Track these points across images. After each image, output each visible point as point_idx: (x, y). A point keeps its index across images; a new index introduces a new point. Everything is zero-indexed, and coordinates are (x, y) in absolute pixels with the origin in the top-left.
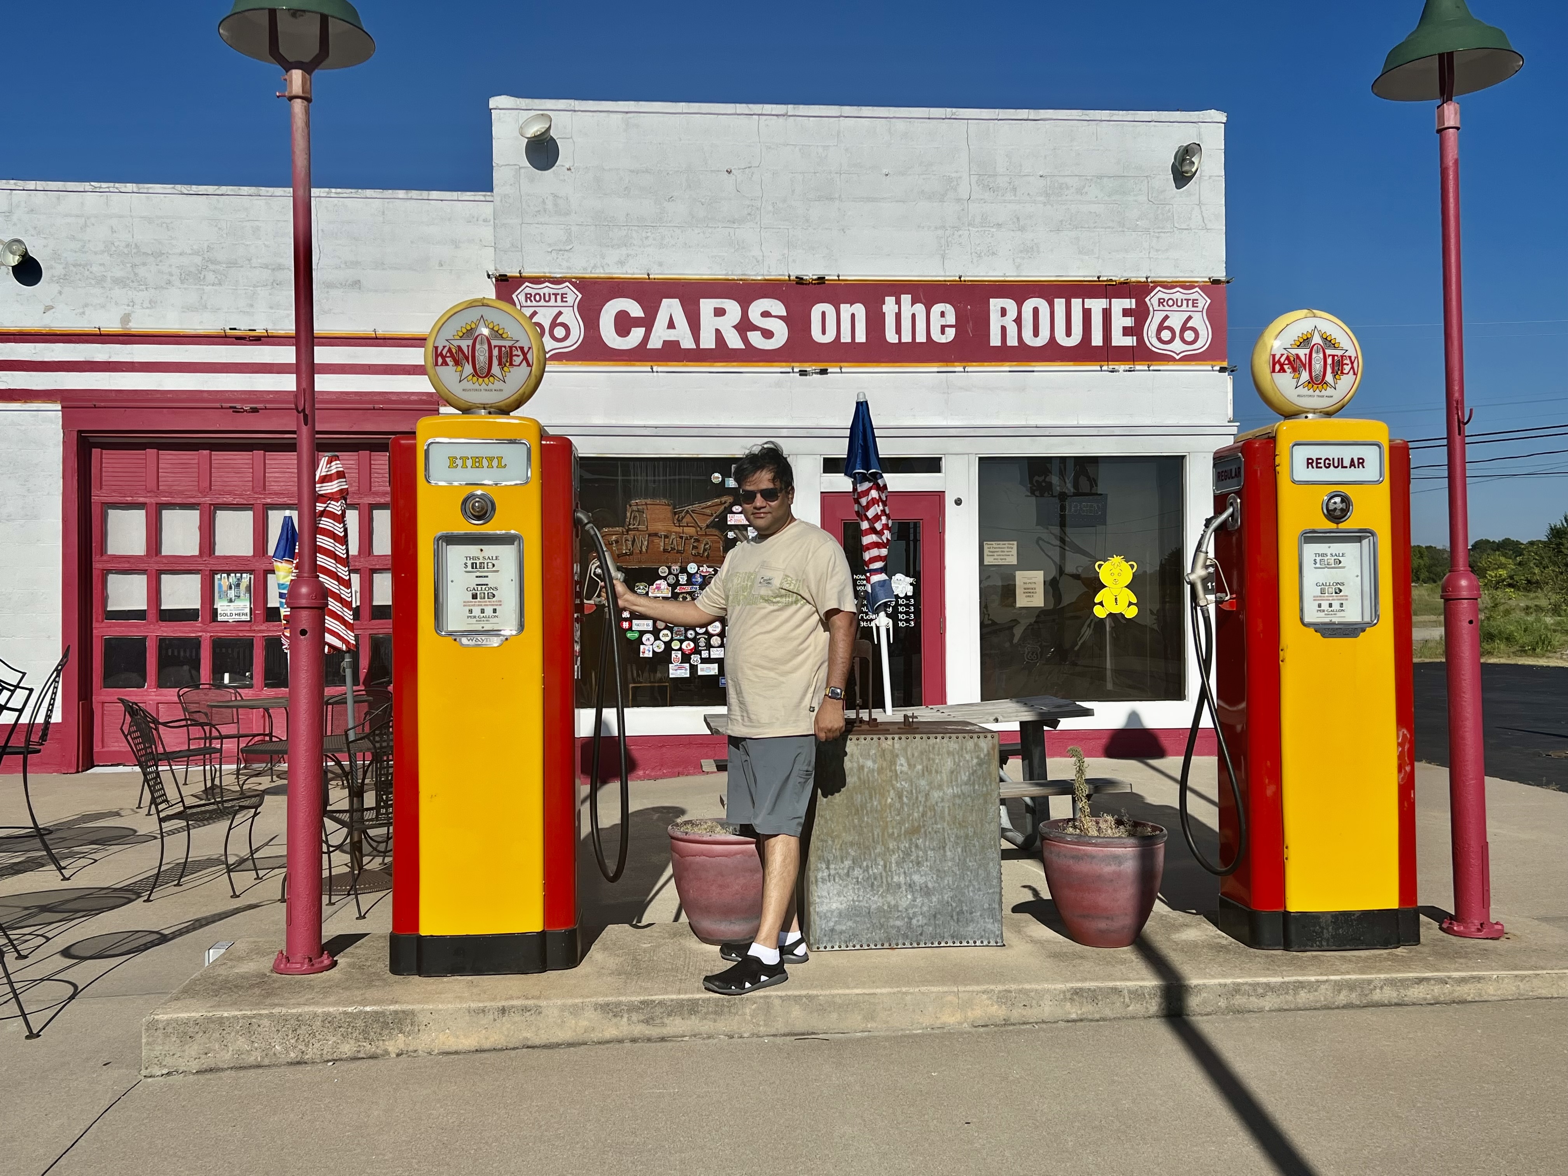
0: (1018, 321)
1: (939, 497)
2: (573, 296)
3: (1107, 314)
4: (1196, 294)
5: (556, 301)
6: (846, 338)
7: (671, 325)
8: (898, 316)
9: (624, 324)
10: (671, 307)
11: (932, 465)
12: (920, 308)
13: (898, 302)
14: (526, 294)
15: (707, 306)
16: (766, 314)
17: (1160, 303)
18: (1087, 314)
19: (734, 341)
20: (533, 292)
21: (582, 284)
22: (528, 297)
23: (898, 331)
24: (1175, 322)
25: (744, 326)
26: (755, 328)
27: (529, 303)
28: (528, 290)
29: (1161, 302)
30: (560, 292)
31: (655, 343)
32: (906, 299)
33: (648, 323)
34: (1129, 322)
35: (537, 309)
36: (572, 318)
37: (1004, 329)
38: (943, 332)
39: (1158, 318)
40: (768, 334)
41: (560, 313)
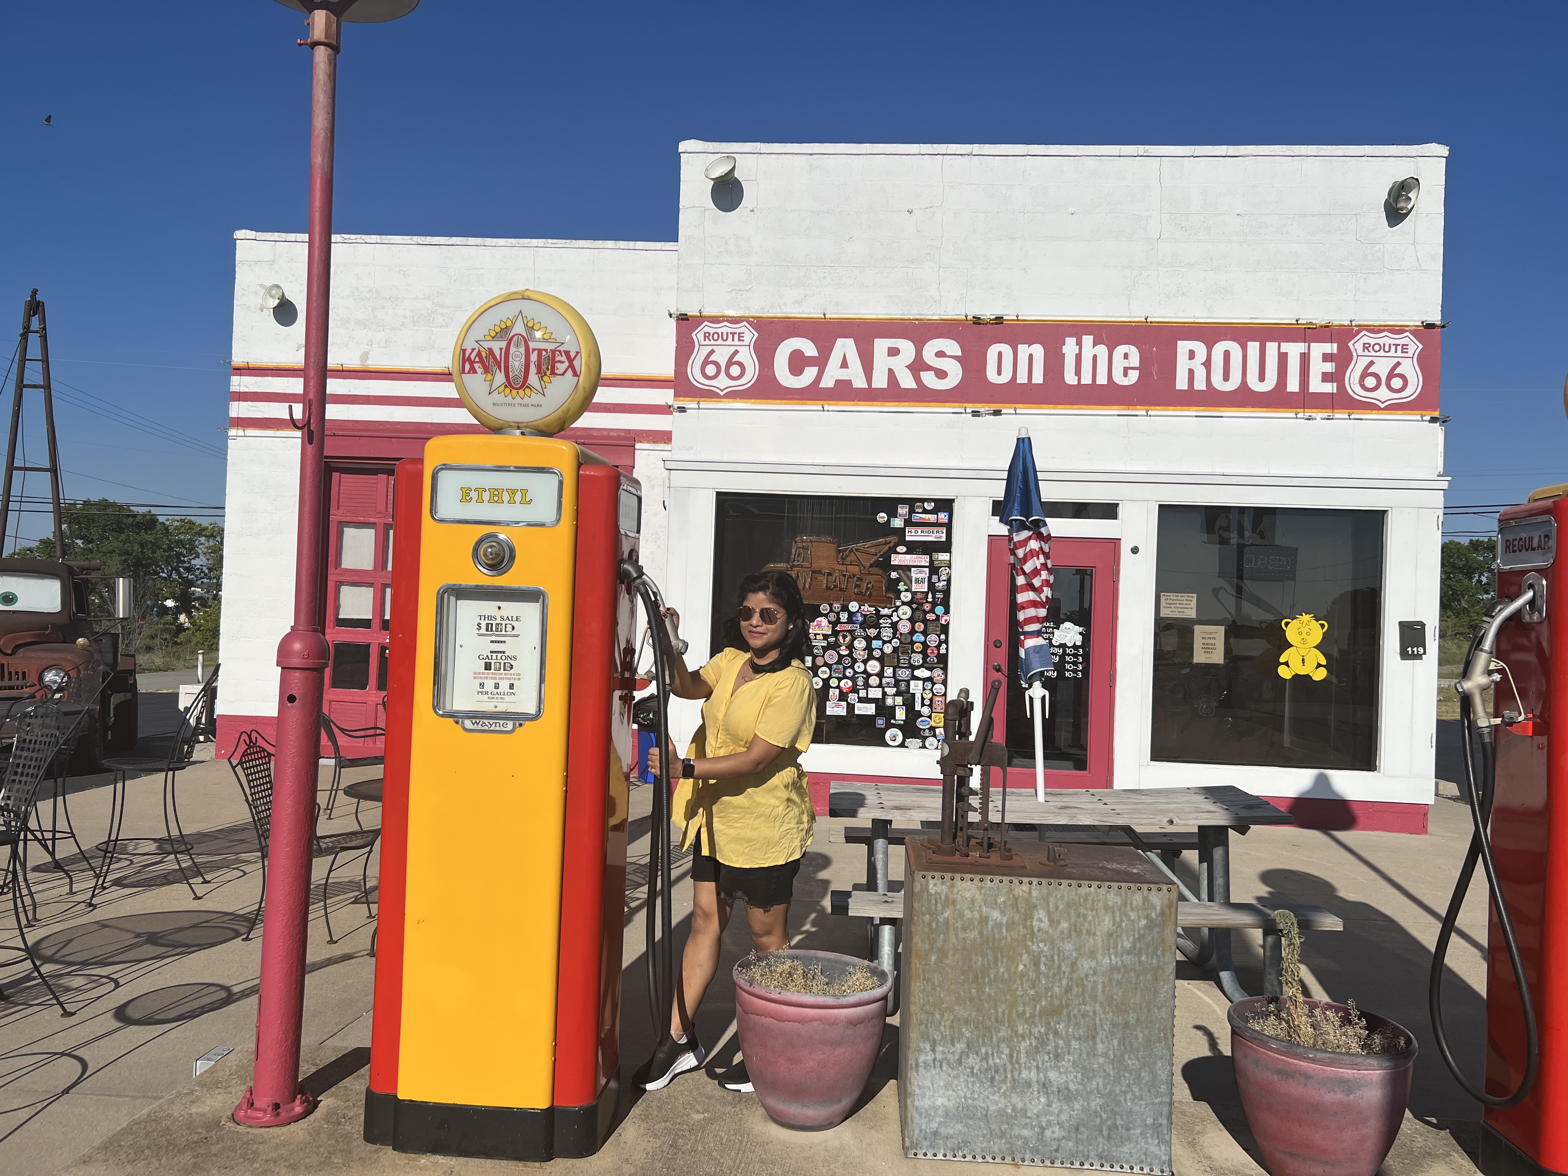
0: (1207, 364)
1: (1115, 543)
2: (750, 335)
3: (1305, 359)
4: (1407, 339)
5: (733, 340)
6: (1022, 379)
7: (844, 365)
8: (1079, 357)
9: (797, 363)
10: (845, 347)
11: (1109, 511)
12: (1102, 350)
13: (1079, 343)
14: (705, 333)
15: (881, 345)
16: (940, 354)
17: (1364, 348)
18: (1283, 358)
19: (907, 381)
20: (712, 331)
21: (759, 324)
22: (707, 336)
23: (1078, 372)
24: (1382, 368)
25: (918, 366)
26: (929, 368)
27: (707, 342)
28: (707, 329)
29: (1366, 347)
30: (737, 331)
31: (827, 382)
32: (1088, 340)
33: (821, 362)
34: (1329, 367)
35: (714, 348)
36: (747, 356)
37: (1191, 372)
38: (1125, 375)
39: (1362, 363)
40: (941, 374)
41: (736, 352)
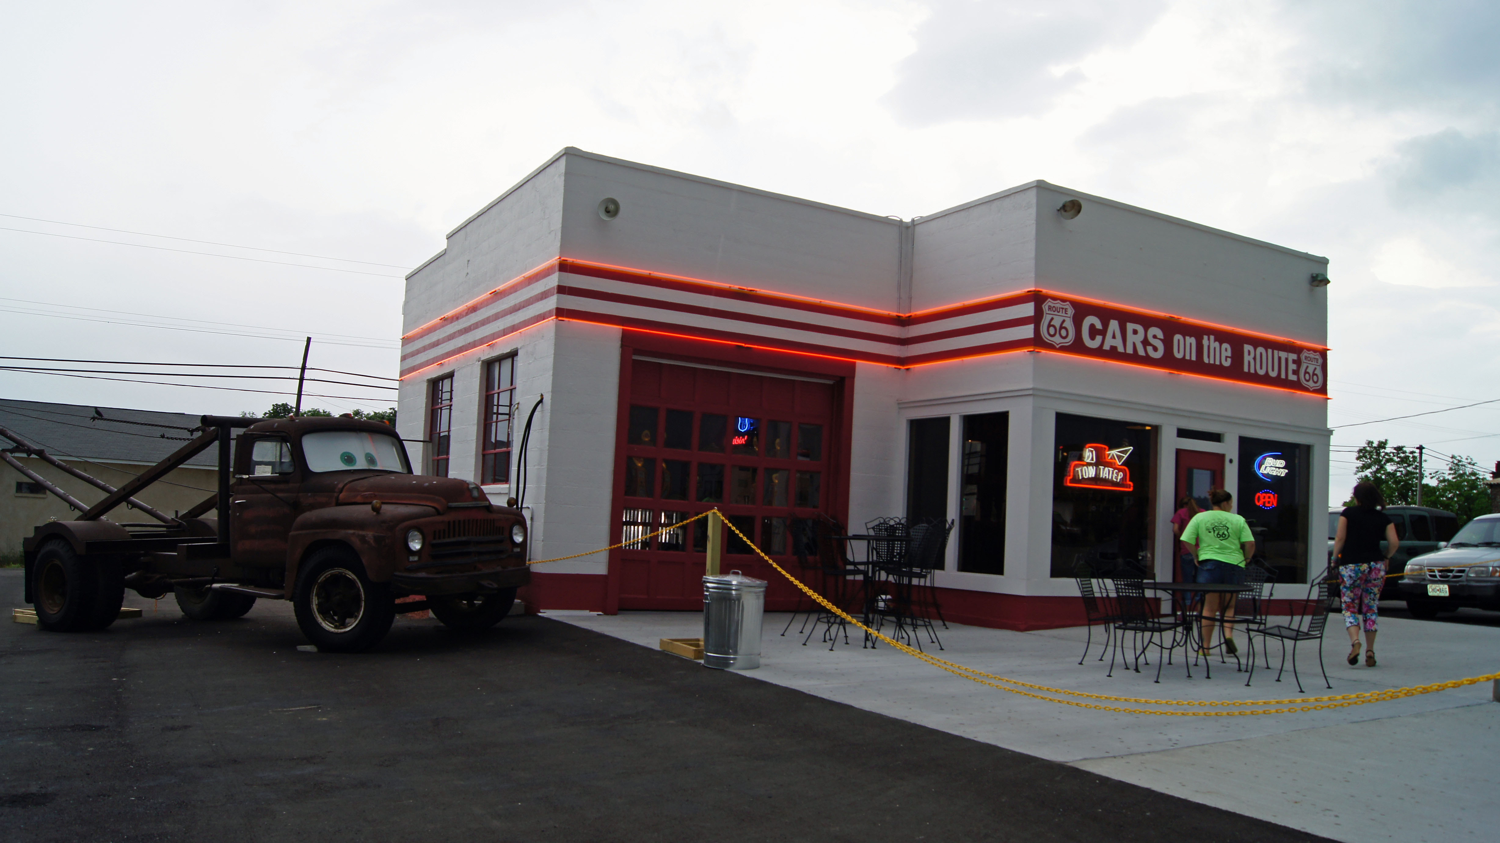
0: (1255, 359)
1: (1222, 456)
2: (1071, 311)
6: (1187, 357)
7: (1114, 337)
8: (1209, 347)
9: (1093, 332)
10: (1114, 325)
12: (1217, 344)
13: (1209, 339)
14: (1049, 306)
15: (1130, 327)
16: (1155, 337)
19: (1141, 352)
21: (1075, 304)
23: (1209, 357)
25: (1146, 343)
26: (1150, 345)
27: (1050, 312)
28: (1050, 304)
30: (1065, 307)
31: (1106, 347)
33: (1103, 333)
34: (1294, 367)
35: (1054, 316)
36: (1069, 324)
37: (1249, 362)
38: (1226, 360)
40: (1155, 349)
41: (1064, 321)
